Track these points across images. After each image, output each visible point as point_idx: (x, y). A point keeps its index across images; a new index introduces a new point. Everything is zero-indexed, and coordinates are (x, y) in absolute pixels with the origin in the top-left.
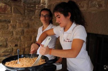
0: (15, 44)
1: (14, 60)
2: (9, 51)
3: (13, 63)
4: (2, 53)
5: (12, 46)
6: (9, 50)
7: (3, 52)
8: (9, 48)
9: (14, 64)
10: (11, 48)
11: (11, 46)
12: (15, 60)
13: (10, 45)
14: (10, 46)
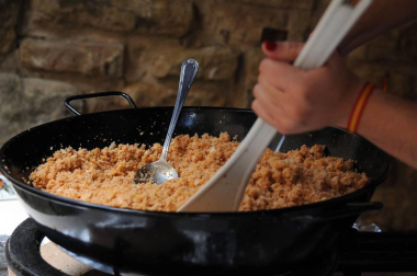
0: (267, 23)
1: (140, 141)
2: (211, 74)
3: (120, 164)
4: (157, 86)
5: (236, 36)
6: (210, 65)
7: (162, 74)
8: (209, 51)
9: (125, 171)
10: (226, 51)
11: (227, 35)
12: (148, 141)
13: (227, 24)
14: (219, 38)
